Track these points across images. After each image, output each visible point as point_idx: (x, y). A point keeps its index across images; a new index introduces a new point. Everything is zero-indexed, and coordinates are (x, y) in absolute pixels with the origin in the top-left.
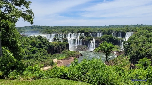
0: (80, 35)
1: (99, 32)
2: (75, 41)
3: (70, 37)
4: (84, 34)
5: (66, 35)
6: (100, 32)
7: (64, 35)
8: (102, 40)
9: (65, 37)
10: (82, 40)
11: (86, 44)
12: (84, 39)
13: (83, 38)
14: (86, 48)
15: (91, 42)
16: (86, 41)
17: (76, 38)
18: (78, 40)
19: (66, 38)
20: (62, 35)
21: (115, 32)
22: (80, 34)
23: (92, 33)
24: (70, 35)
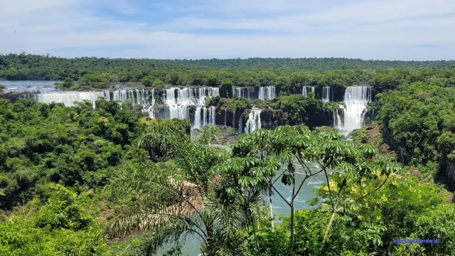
0: (207, 95)
1: (263, 85)
2: (194, 113)
3: (176, 101)
4: (218, 89)
5: (160, 94)
6: (268, 85)
7: (155, 94)
8: (284, 110)
9: (159, 101)
10: (217, 111)
11: (229, 124)
12: (222, 108)
13: (218, 104)
14: (231, 135)
15: (248, 118)
16: (230, 114)
17: (193, 104)
18: (202, 111)
19: (163, 103)
20: (150, 93)
21: (313, 84)
22: (207, 91)
23: (240, 86)
24: (176, 92)
